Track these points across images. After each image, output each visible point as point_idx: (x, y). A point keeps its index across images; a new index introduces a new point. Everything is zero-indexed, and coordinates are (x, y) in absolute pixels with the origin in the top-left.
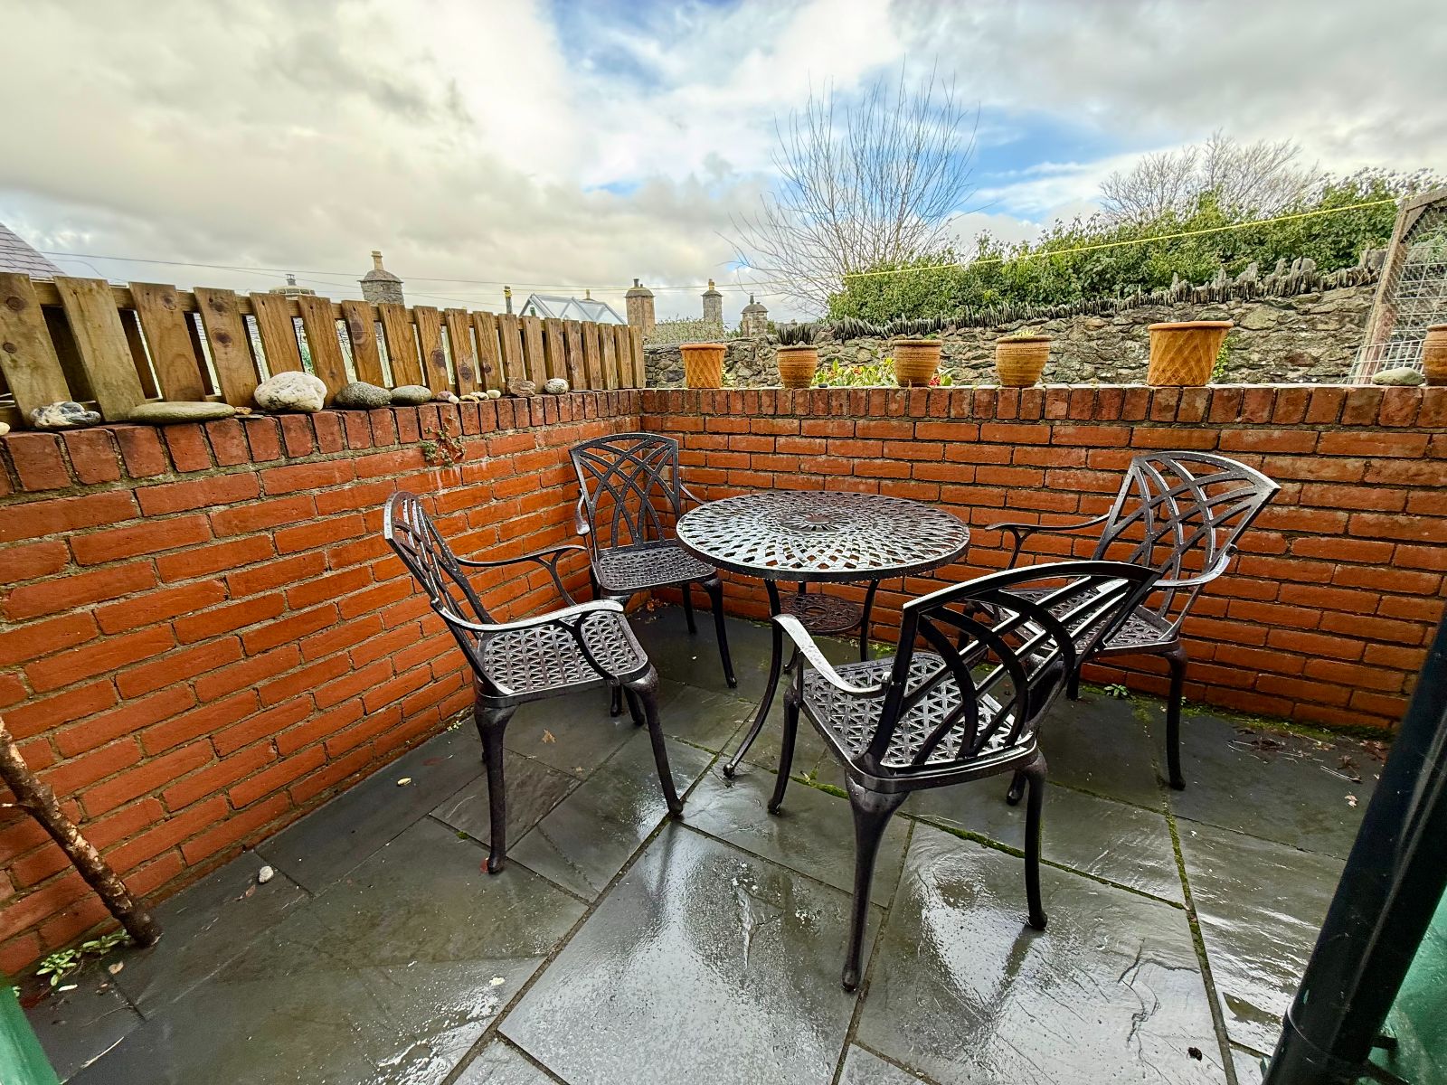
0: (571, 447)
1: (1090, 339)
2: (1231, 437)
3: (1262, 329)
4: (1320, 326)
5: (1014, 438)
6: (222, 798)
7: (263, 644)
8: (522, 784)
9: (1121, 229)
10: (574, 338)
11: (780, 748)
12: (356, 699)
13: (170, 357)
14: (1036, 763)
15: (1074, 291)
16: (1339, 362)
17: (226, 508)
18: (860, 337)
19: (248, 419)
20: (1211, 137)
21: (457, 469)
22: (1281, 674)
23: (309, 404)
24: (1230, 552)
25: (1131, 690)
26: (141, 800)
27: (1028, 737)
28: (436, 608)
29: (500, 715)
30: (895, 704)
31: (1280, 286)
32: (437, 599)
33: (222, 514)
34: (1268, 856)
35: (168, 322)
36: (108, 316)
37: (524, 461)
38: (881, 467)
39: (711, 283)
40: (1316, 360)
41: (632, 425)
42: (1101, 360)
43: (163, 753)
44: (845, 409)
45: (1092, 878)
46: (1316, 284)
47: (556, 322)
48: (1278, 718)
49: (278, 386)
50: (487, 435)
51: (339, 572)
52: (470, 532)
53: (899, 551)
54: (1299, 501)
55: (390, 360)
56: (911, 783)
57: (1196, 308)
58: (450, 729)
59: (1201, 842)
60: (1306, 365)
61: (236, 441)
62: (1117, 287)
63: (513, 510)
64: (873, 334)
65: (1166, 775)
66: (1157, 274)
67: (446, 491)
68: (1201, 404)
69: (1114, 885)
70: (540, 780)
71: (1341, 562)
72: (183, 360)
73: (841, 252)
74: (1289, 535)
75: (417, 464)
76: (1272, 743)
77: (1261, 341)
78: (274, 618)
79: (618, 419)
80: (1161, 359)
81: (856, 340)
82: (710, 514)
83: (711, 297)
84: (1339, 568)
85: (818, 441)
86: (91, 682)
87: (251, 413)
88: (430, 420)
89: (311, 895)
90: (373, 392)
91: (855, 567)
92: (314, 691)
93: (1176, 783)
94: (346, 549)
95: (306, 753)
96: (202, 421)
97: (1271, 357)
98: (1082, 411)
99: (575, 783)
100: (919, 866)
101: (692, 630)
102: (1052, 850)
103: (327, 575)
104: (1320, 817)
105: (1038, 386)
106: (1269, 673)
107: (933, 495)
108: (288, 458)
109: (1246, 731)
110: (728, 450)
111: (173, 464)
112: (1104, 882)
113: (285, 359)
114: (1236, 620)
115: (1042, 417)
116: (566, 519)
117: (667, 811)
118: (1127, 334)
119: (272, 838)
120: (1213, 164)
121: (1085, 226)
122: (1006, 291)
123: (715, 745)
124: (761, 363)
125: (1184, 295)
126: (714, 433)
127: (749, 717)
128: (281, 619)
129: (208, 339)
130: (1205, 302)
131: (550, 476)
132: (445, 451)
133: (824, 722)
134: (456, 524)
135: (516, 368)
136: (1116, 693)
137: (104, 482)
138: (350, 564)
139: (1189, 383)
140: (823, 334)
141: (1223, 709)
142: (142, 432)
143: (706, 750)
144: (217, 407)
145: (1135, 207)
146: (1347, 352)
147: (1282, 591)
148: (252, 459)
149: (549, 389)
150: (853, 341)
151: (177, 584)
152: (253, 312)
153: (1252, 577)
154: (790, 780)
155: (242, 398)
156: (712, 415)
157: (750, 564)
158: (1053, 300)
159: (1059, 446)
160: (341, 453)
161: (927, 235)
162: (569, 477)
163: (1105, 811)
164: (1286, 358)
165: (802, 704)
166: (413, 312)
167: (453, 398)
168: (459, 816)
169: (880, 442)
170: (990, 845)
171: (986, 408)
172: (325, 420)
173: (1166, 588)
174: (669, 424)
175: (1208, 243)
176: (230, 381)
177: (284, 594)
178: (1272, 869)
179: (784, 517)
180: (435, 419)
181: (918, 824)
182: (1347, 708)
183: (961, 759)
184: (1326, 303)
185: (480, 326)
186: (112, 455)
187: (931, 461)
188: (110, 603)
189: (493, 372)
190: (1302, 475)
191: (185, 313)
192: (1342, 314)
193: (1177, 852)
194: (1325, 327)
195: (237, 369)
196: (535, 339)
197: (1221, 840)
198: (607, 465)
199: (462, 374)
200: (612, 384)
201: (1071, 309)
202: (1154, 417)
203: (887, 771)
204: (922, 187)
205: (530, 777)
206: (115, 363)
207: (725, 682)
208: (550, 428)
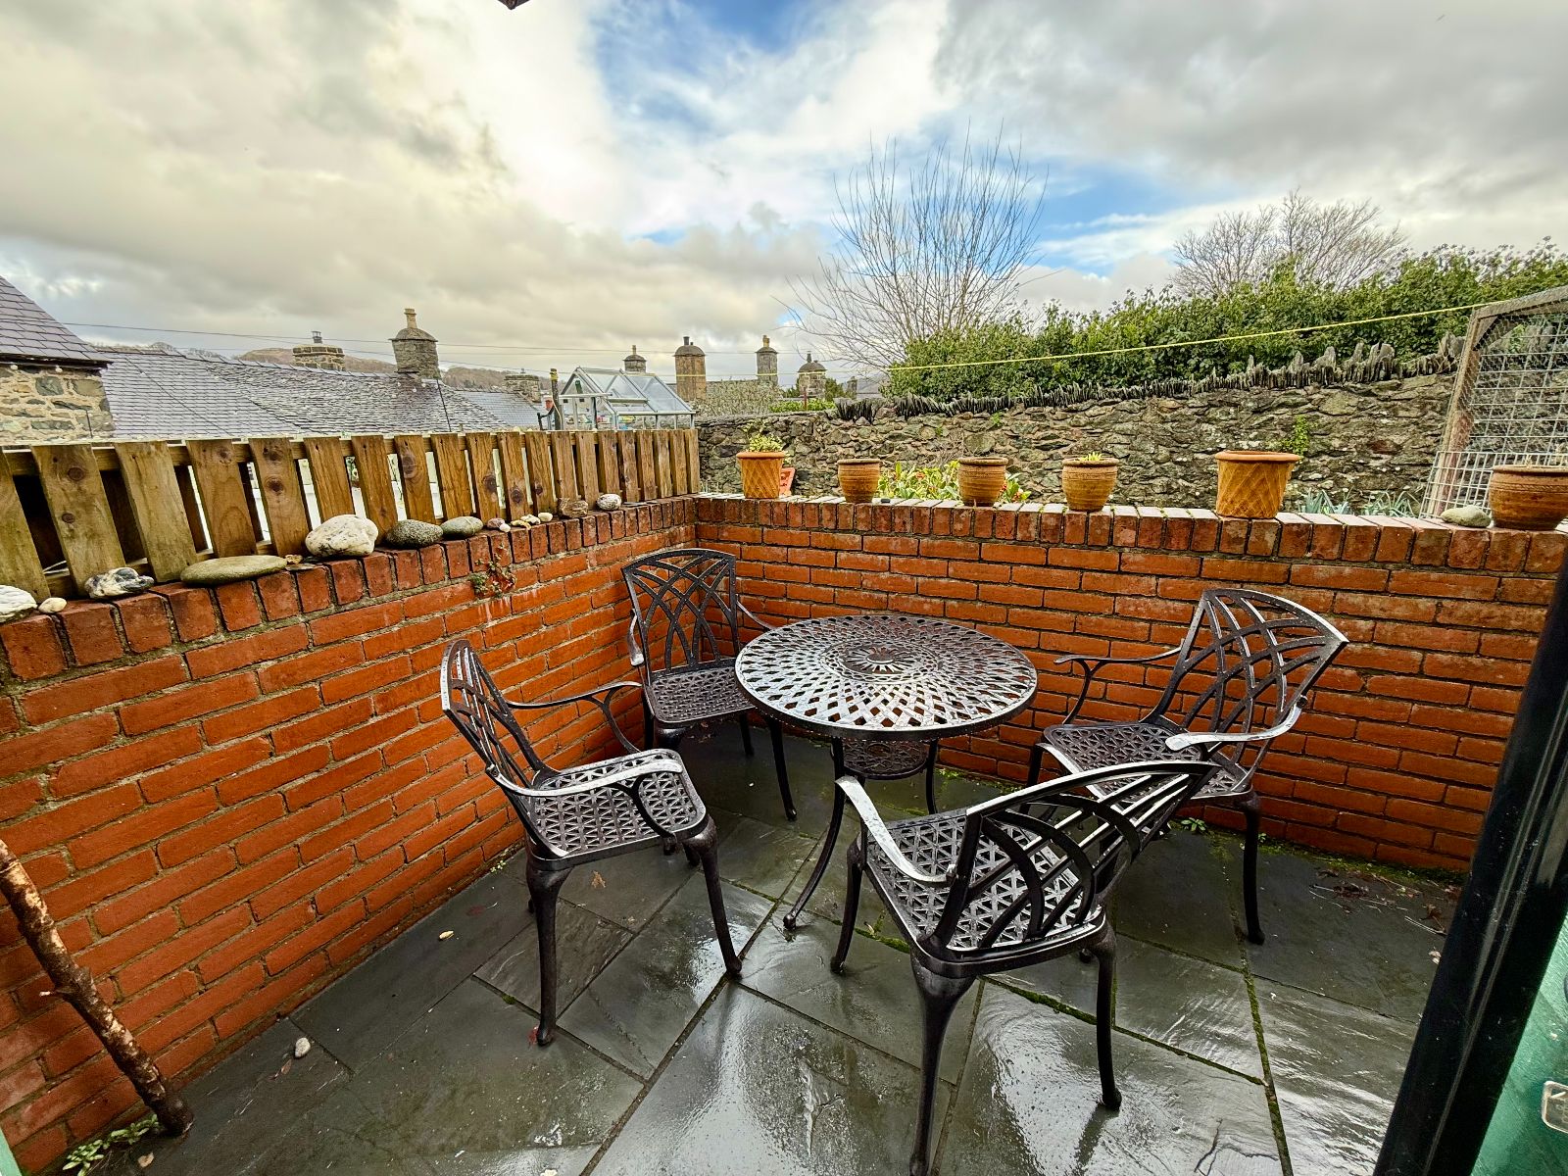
0: (624, 564)
1: (1164, 421)
2: (1302, 572)
3: (1342, 415)
4: (1401, 413)
5: (1082, 564)
6: (259, 964)
7: (305, 798)
8: (572, 938)
9: (1195, 302)
10: (628, 448)
11: (844, 894)
12: (398, 847)
13: (223, 509)
14: (1106, 940)
15: (1148, 364)
16: (1422, 450)
17: (275, 662)
18: (924, 414)
19: (300, 571)
20: (1288, 197)
21: (507, 599)
22: (1362, 813)
23: (361, 549)
24: (1301, 703)
25: (1209, 825)
26: (176, 974)
27: (1096, 913)
28: (492, 774)
29: (554, 878)
30: (960, 893)
31: (1359, 373)
32: (493, 766)
33: (270, 669)
34: (1350, 1022)
35: (223, 476)
36: (165, 476)
37: (575, 583)
38: (947, 586)
39: (766, 340)
40: (1399, 447)
41: (686, 534)
42: (1176, 442)
43: (200, 923)
44: (908, 527)
45: (1169, 1048)
46: (1395, 370)
47: (609, 435)
48: (1361, 859)
49: (329, 532)
50: (539, 561)
51: (385, 716)
52: (519, 662)
53: (965, 702)
54: (1373, 639)
55: (441, 490)
56: (978, 968)
57: (1273, 394)
58: (494, 869)
59: (1281, 1007)
60: (1389, 453)
61: (287, 594)
62: (1192, 362)
63: (562, 635)
64: (937, 411)
65: (1244, 928)
66: (1233, 349)
67: (495, 622)
68: (1270, 538)
69: (1191, 1057)
70: (591, 933)
71: (1418, 702)
72: (236, 512)
73: (903, 316)
74: (1365, 672)
75: (468, 598)
76: (1355, 889)
77: (1342, 426)
78: (318, 771)
79: (672, 529)
80: (1229, 490)
81: (920, 417)
82: (770, 648)
83: (766, 354)
84: (1415, 707)
85: (880, 557)
86: (133, 854)
87: (302, 562)
88: (481, 551)
89: (350, 1071)
90: (426, 530)
91: (919, 724)
92: (355, 842)
93: (1255, 937)
94: (392, 693)
95: (344, 910)
96: (254, 578)
97: (1352, 444)
98: (1151, 540)
99: (625, 938)
100: (989, 1035)
101: (749, 751)
102: (1127, 1015)
103: (372, 721)
104: (1404, 976)
105: (1106, 510)
106: (1351, 811)
107: (1001, 618)
108: (338, 605)
109: (1328, 873)
110: (786, 563)
111: (223, 623)
112: (1180, 1053)
113: (336, 501)
114: (1314, 757)
115: (1111, 544)
116: (618, 638)
117: (725, 969)
118: (1203, 417)
119: (308, 1002)
120: (1291, 224)
121: (1157, 297)
122: (1077, 363)
123: (774, 888)
124: (820, 439)
125: (1260, 379)
126: (773, 545)
127: (810, 855)
128: (325, 771)
129: (261, 487)
130: (1282, 387)
131: (602, 596)
132: (496, 583)
133: (889, 891)
134: (504, 656)
135: (568, 485)
136: (1193, 828)
137: (156, 649)
138: (396, 707)
139: (1257, 515)
140: (885, 410)
141: (1305, 847)
142: (195, 595)
143: (765, 896)
144: (270, 561)
145: (1211, 267)
146: (1430, 441)
147: (1360, 729)
148: (302, 609)
149: (602, 506)
150: (916, 418)
151: (222, 746)
152: (305, 454)
153: (1328, 713)
154: (854, 932)
155: (293, 545)
156: (770, 527)
157: (812, 719)
158: (1126, 374)
159: (1128, 573)
160: (391, 595)
161: (994, 298)
162: (621, 595)
163: (1182, 969)
164: (1368, 445)
165: (866, 867)
166: (465, 440)
167: (505, 527)
168: (505, 978)
169: (945, 562)
170: (1061, 1009)
171: (1053, 531)
172: (376, 563)
173: (1235, 743)
174: (725, 534)
175: (1286, 317)
176: (281, 528)
177: (329, 745)
178: (1353, 1037)
179: (847, 652)
180: (486, 550)
181: (988, 985)
182: (1431, 850)
183: (1028, 940)
184: (1407, 390)
185: (532, 446)
186: (164, 622)
187: (998, 583)
188: (156, 771)
189: (545, 492)
190: (1376, 613)
191: (239, 464)
192: (1424, 403)
193: (1256, 1017)
194: (1407, 414)
195: (289, 517)
196: (588, 454)
197: (1300, 1004)
198: (661, 583)
199: (513, 497)
200: (665, 491)
201: (1144, 391)
202: (1224, 548)
203: (953, 954)
204: (988, 249)
205: (579, 928)
206: (169, 522)
207: (783, 812)
208: (602, 547)
